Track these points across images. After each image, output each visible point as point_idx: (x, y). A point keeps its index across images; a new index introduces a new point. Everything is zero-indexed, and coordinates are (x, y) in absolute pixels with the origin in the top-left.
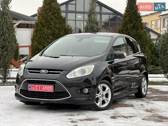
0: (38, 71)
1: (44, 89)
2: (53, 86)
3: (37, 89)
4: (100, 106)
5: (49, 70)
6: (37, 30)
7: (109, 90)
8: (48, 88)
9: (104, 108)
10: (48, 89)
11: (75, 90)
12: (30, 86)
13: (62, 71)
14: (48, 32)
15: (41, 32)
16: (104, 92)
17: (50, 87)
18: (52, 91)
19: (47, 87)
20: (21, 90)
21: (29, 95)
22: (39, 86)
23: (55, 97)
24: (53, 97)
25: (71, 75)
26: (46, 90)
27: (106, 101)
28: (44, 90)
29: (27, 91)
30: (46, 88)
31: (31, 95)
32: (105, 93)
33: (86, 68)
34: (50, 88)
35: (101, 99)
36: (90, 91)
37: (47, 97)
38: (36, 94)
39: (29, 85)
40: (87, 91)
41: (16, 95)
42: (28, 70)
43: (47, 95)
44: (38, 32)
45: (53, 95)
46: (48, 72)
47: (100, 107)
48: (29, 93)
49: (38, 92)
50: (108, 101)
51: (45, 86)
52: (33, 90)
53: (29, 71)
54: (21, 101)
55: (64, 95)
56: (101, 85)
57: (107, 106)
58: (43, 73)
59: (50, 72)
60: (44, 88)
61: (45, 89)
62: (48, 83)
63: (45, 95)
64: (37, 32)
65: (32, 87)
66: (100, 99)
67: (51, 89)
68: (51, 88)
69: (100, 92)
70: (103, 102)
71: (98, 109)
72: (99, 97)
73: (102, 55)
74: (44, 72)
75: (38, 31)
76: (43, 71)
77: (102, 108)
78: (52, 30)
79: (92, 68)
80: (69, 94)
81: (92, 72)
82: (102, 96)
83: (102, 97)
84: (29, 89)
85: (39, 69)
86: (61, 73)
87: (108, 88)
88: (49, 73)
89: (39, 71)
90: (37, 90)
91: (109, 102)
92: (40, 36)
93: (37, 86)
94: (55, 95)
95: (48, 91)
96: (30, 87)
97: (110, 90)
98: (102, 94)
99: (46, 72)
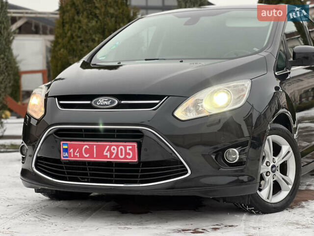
0: (89, 102)
1: (108, 154)
2: (136, 144)
3: (88, 155)
4: (268, 198)
5: (121, 97)
6: (63, 23)
7: (289, 152)
8: (121, 149)
9: (278, 205)
10: (122, 155)
11: (203, 155)
12: (65, 147)
13: (160, 98)
15: (73, 25)
16: (276, 159)
17: (125, 147)
18: (133, 158)
19: (118, 147)
20: (38, 158)
21: (63, 173)
22: (91, 147)
23: (142, 176)
24: (136, 177)
25: (187, 110)
26: (113, 157)
27: (283, 184)
28: (109, 157)
29: (58, 161)
30: (115, 152)
31: (68, 173)
32: (278, 161)
33: (229, 87)
34: (128, 151)
35: (270, 180)
36: (244, 157)
37: (117, 176)
38: (85, 169)
39: (62, 143)
40: (238, 156)
41: (24, 173)
42: (59, 100)
43: (116, 171)
44: (67, 26)
45: (137, 171)
46: (117, 102)
47: (268, 201)
48: (62, 168)
49: (90, 163)
50: (288, 183)
51: (111, 146)
52: (76, 157)
53: (61, 102)
54: (37, 191)
55: (170, 169)
56: (270, 137)
57: (287, 199)
58: (103, 107)
59: (123, 102)
60: (109, 150)
61: (112, 154)
62: (118, 137)
63: (112, 171)
64: (64, 26)
65: (72, 150)
66: (267, 178)
67: (129, 154)
68: (130, 149)
69: (267, 160)
70: (277, 188)
71: (264, 209)
72: (265, 174)
73: (264, 54)
74: (106, 105)
75: (67, 23)
76: (102, 101)
77: (273, 205)
78: (99, 21)
79: (246, 88)
80: (185, 167)
81: (247, 101)
82: (274, 169)
83: (272, 174)
84: (64, 156)
85: (91, 97)
86: (157, 104)
87: (286, 148)
88: (119, 106)
89: (91, 100)
90: (86, 157)
91: (290, 187)
92: (72, 35)
93: (86, 146)
94: (143, 171)
95: (122, 158)
96: (66, 150)
97: (291, 151)
98: (272, 164)
99: (113, 102)
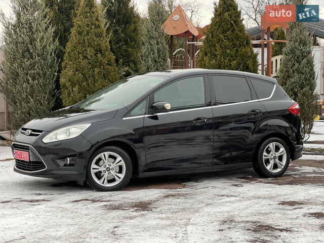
2: (28, 153)
5: (33, 130)
7: (121, 161)
8: (26, 155)
9: (110, 188)
11: (52, 160)
14: (212, 62)
16: (111, 164)
18: (28, 159)
22: (19, 153)
23: (33, 168)
24: (31, 168)
27: (116, 178)
28: (23, 158)
35: (106, 175)
37: (27, 167)
39: (14, 150)
40: (69, 162)
45: (30, 165)
46: (30, 133)
49: (21, 161)
51: (23, 153)
52: (17, 157)
55: (40, 165)
56: (105, 153)
59: (32, 133)
65: (16, 154)
69: (104, 164)
72: (102, 172)
73: (120, 108)
74: (27, 134)
76: (27, 132)
77: (106, 188)
79: (86, 128)
80: (44, 165)
81: (80, 135)
83: (107, 172)
87: (119, 159)
88: (30, 135)
90: (19, 158)
91: (121, 180)
94: (33, 166)
95: (26, 159)
98: (107, 167)
